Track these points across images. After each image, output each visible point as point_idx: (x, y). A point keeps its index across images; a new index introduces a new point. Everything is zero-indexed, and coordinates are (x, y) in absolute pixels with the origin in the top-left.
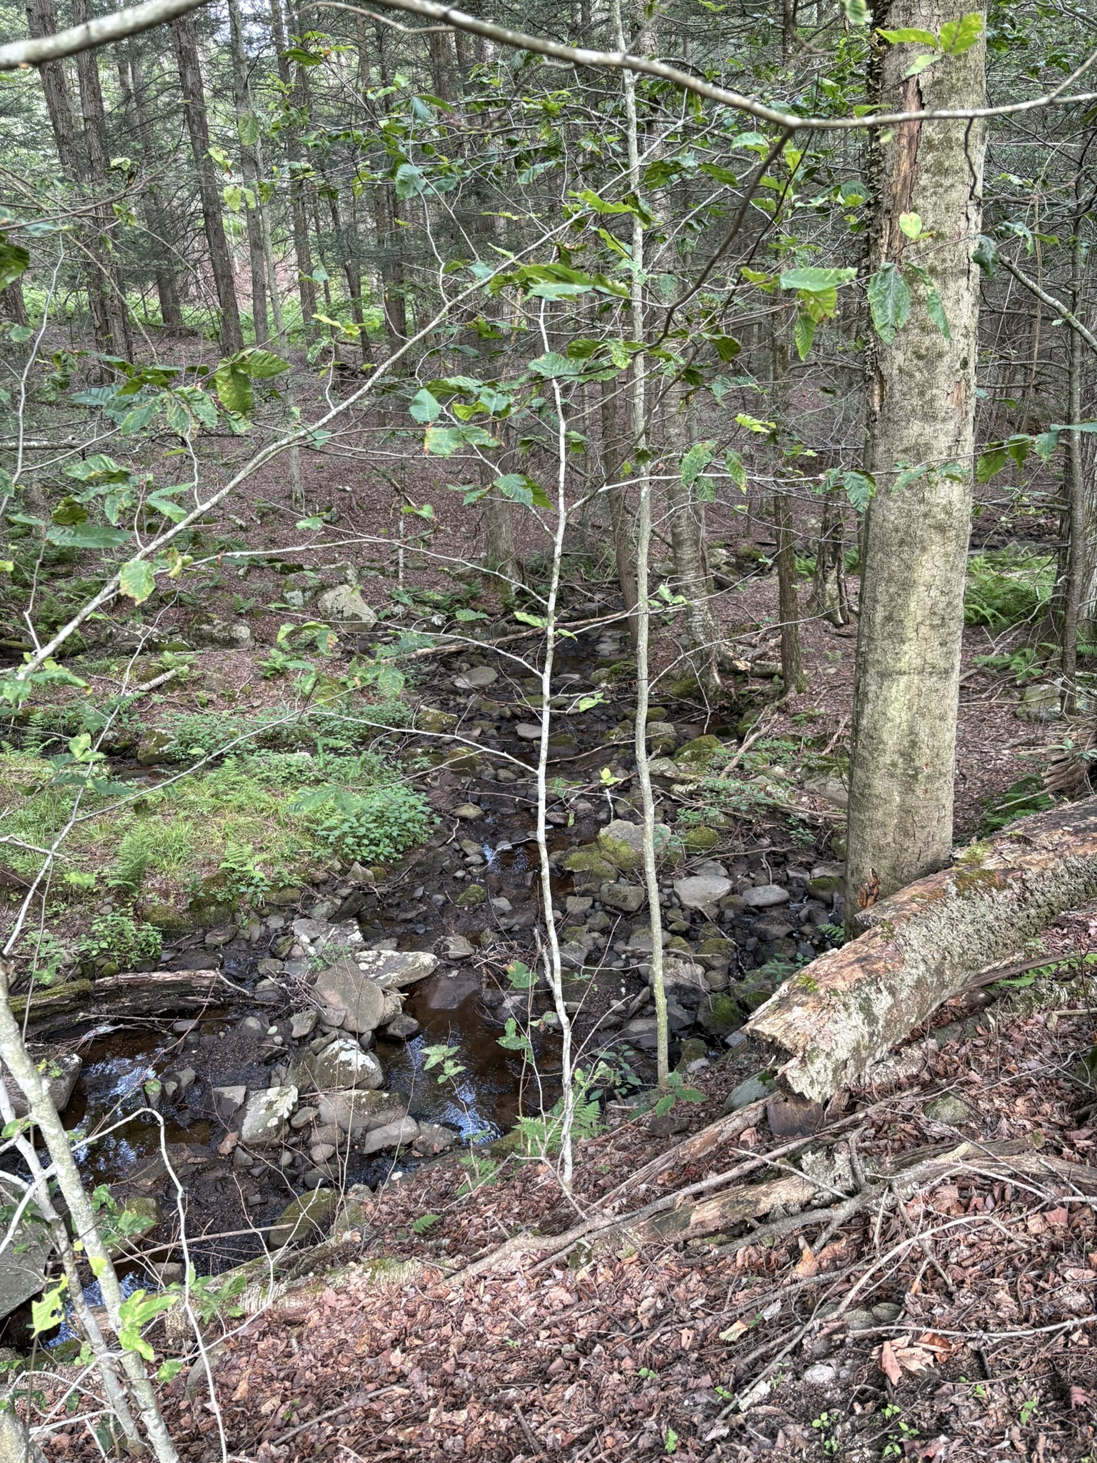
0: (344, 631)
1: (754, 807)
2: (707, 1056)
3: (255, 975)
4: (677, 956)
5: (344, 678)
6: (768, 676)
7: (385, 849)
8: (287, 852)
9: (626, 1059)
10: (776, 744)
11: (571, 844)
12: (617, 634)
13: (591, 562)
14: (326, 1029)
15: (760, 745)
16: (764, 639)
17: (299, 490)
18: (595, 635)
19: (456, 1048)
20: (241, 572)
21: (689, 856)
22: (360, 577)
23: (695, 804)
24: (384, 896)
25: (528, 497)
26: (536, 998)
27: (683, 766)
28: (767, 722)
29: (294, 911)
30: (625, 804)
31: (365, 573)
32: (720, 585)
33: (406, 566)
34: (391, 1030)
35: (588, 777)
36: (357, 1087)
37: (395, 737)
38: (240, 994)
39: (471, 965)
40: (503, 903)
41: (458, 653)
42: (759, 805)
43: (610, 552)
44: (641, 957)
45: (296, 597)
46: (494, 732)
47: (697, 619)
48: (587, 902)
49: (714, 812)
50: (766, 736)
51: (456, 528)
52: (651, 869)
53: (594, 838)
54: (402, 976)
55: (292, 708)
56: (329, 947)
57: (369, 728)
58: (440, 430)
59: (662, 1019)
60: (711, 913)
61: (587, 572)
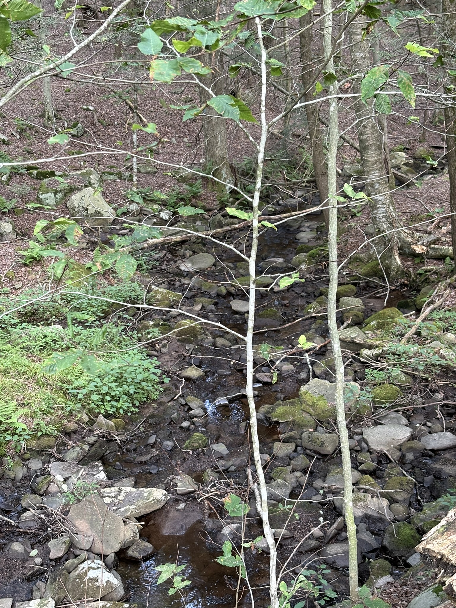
0: (88, 226)
1: (429, 367)
2: (391, 574)
3: (19, 508)
4: (366, 491)
5: (89, 264)
6: (441, 258)
7: (124, 404)
8: (44, 407)
9: (323, 575)
10: (448, 314)
11: (277, 399)
12: (315, 224)
13: (292, 165)
14: (77, 552)
15: (435, 315)
16: (438, 227)
17: (50, 111)
18: (296, 225)
19: (183, 567)
20: (4, 178)
21: (375, 408)
22: (101, 180)
23: (380, 365)
24: (125, 442)
25: (235, 113)
26: (249, 526)
27: (370, 333)
28: (440, 296)
29: (51, 455)
30: (321, 367)
31: (105, 177)
32: (400, 181)
33: (139, 171)
34: (130, 553)
35: (291, 343)
36: (102, 599)
37: (131, 312)
38: (7, 524)
39: (195, 499)
40: (221, 448)
41: (183, 242)
42: (434, 365)
43: (307, 156)
44: (336, 492)
45: (49, 198)
46: (213, 307)
47: (380, 212)
48: (291, 447)
49: (396, 372)
50: (440, 308)
51: (180, 139)
52: (342, 419)
53: (296, 394)
54: (139, 508)
55: (47, 289)
56: (79, 484)
57: (110, 305)
58: (162, 61)
59: (353, 542)
60: (394, 456)
61: (289, 174)
